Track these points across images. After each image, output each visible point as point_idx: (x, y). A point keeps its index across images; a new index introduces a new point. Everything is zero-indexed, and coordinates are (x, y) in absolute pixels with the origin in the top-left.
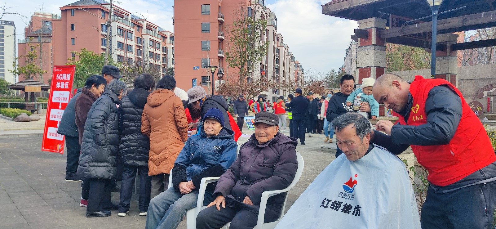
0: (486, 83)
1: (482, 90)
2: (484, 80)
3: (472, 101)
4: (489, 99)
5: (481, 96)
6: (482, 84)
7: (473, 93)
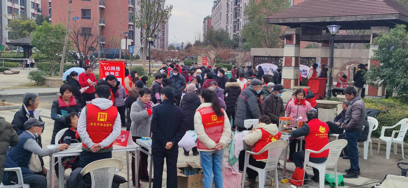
0: (348, 61)
1: (345, 65)
2: (347, 58)
3: (339, 72)
4: (349, 71)
5: (345, 69)
6: (346, 61)
7: (340, 67)
